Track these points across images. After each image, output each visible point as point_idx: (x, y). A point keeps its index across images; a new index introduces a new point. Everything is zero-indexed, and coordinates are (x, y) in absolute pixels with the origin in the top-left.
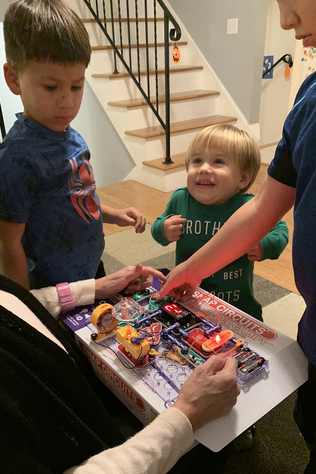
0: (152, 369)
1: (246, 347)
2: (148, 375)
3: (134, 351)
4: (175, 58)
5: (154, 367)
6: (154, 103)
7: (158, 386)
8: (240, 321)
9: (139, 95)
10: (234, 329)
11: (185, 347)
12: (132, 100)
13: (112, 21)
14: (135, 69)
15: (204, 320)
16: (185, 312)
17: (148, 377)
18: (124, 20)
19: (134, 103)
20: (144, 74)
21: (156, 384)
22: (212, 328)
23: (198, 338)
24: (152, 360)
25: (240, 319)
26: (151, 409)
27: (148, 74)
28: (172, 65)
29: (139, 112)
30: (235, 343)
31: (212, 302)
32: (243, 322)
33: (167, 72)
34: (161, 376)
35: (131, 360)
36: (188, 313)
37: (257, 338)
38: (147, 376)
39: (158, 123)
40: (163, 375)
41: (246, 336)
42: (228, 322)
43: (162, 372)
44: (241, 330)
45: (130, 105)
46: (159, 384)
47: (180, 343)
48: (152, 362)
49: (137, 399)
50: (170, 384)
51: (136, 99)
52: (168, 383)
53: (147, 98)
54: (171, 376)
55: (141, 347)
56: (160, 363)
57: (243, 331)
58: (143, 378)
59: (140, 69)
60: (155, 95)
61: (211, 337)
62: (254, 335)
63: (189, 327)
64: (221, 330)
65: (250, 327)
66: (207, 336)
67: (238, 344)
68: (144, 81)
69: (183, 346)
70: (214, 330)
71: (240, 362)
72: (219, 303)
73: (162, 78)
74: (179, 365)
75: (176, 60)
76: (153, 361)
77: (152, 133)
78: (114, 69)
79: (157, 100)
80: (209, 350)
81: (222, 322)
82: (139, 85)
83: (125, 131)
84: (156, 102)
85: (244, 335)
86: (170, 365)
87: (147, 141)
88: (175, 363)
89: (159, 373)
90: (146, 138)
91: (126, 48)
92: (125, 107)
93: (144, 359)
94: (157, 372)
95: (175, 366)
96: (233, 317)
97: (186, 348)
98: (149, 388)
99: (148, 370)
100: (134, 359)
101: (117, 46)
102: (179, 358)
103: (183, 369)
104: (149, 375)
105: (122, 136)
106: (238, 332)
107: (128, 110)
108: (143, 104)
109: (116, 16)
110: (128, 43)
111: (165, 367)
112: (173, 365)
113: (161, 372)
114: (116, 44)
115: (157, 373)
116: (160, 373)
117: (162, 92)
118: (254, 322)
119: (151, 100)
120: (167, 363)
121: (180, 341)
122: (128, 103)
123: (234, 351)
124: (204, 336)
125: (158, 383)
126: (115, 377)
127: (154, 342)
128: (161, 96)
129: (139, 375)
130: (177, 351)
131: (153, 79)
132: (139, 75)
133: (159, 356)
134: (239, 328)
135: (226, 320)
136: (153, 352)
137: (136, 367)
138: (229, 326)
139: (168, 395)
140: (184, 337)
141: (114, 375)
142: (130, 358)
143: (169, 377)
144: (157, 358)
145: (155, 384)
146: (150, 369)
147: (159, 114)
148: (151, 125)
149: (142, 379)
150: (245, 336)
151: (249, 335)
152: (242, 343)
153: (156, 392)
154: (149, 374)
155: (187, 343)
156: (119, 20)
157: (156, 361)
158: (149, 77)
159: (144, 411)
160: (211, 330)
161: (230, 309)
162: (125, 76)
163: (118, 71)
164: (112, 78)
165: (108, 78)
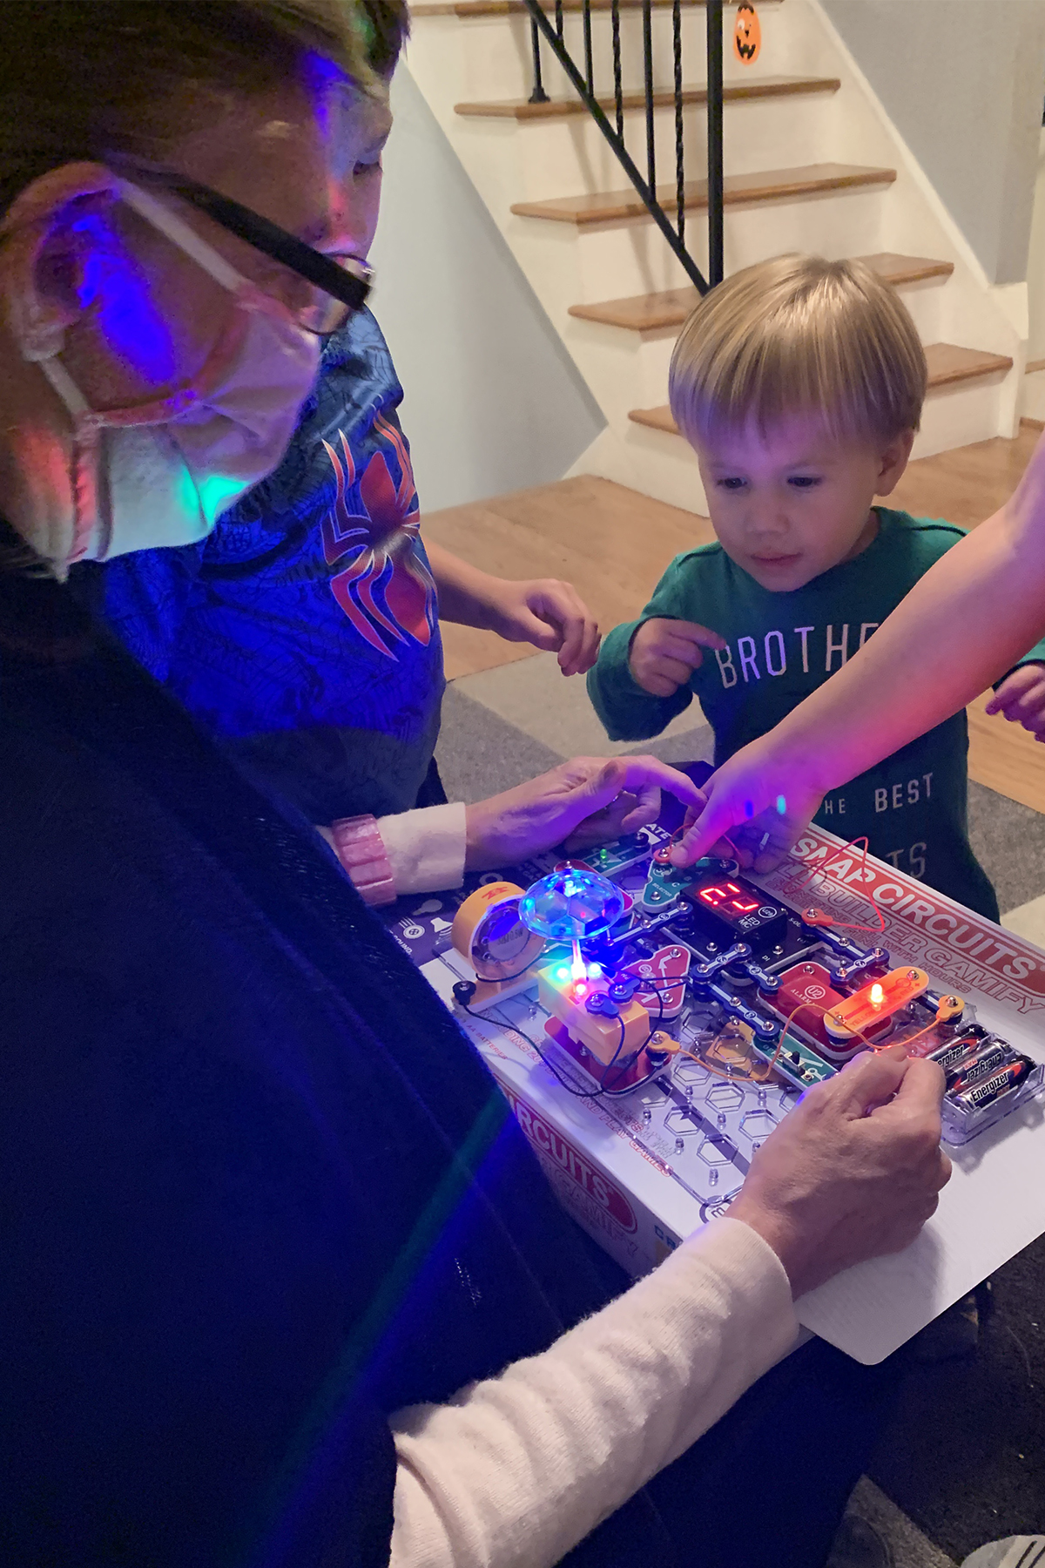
0: (659, 1098)
1: (970, 1023)
2: (646, 1117)
3: (599, 1038)
4: (742, 45)
5: (666, 1091)
6: (670, 209)
7: (679, 1152)
8: (952, 938)
9: (620, 181)
10: (929, 964)
11: (768, 1023)
12: (593, 196)
14: (603, 88)
15: (831, 935)
16: (769, 909)
17: (647, 1123)
19: (601, 206)
20: (634, 106)
21: (673, 1145)
22: (859, 962)
23: (811, 995)
24: (659, 1068)
25: (951, 931)
26: (656, 1227)
27: (650, 104)
28: (735, 72)
29: (616, 239)
30: (934, 1010)
31: (857, 875)
32: (961, 939)
33: (716, 97)
34: (688, 1119)
35: (589, 1071)
36: (779, 911)
37: (1006, 993)
38: (643, 1121)
39: (683, 280)
40: (697, 1117)
41: (971, 987)
42: (909, 940)
43: (690, 1106)
44: (953, 967)
45: (587, 216)
46: (682, 1146)
47: (753, 1013)
48: (657, 1075)
49: (609, 1195)
50: (718, 1144)
51: (608, 196)
52: (712, 1141)
53: (648, 192)
54: (722, 1119)
55: (620, 1026)
56: (685, 1077)
57: (959, 968)
58: (629, 1128)
59: (623, 87)
60: (674, 180)
61: (854, 992)
62: (998, 983)
63: (783, 956)
64: (887, 967)
65: (983, 956)
66: (840, 988)
67: (944, 1013)
68: (635, 127)
69: (760, 1022)
70: (864, 966)
71: (952, 1071)
72: (881, 879)
73: (698, 118)
74: (748, 1082)
75: (747, 51)
76: (662, 1071)
77: (661, 313)
78: (533, 85)
79: (680, 198)
80: (848, 1034)
81: (889, 940)
82: (617, 142)
83: (569, 306)
84: (675, 203)
85: (964, 983)
86: (718, 1085)
87: (646, 339)
88: (735, 1076)
89: (680, 1111)
90: (642, 329)
91: (573, 8)
92: (568, 220)
93: (632, 1066)
94: (676, 1105)
95: (736, 1086)
96: (929, 924)
97: (770, 1026)
98: (650, 1159)
99: (646, 1100)
100: (599, 1066)
101: (542, 1)
102: (748, 1060)
103: (759, 1097)
104: (650, 1117)
105: (562, 322)
106: (944, 971)
107: (582, 232)
108: (632, 212)
111: (701, 1091)
112: (727, 1084)
113: (688, 1107)
115: (673, 1109)
116: (685, 1110)
117: (697, 172)
118: (997, 940)
119: (659, 198)
120: (709, 1076)
121: (751, 1005)
122: (581, 208)
123: (930, 1036)
124: (831, 986)
125: (677, 1142)
126: (537, 1124)
127: (664, 1010)
128: (693, 183)
129: (616, 1117)
130: (742, 1038)
131: (665, 121)
132: (619, 108)
133: (679, 1056)
134: (948, 960)
135: (904, 933)
136: (662, 1041)
137: (604, 1090)
138: (914, 955)
139: (710, 1181)
140: (767, 991)
141: (533, 1117)
142: (587, 1060)
143: (715, 1123)
144: (675, 1062)
145: (669, 1146)
146: (651, 1099)
147: (687, 247)
148: (661, 287)
149: (625, 1130)
150: (968, 985)
151: (981, 980)
152: (956, 1010)
153: (670, 1172)
154: (650, 1112)
155: (776, 1010)
157: (671, 1072)
158: (654, 113)
159: (634, 1232)
160: (854, 967)
161: (918, 897)
162: (571, 109)
163: (547, 93)
164: (523, 115)
165: (510, 116)
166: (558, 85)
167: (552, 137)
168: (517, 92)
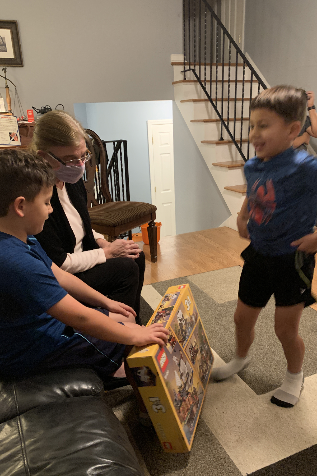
9: (240, 158)
12: (233, 162)
13: (222, 100)
14: (238, 137)
18: (232, 100)
19: (234, 164)
20: (245, 142)
45: (231, 166)
51: (236, 161)
59: (242, 137)
68: (245, 146)
78: (220, 137)
82: (240, 150)
83: (224, 187)
87: (243, 195)
90: (242, 193)
91: (231, 120)
92: (226, 167)
101: (224, 119)
105: (222, 190)
107: (229, 170)
109: (225, 97)
110: (233, 117)
114: (223, 118)
122: (229, 164)
132: (241, 142)
156: (228, 99)
162: (229, 142)
163: (223, 139)
164: (217, 143)
165: (214, 144)
166: (226, 137)
167: (224, 148)
168: (216, 138)
